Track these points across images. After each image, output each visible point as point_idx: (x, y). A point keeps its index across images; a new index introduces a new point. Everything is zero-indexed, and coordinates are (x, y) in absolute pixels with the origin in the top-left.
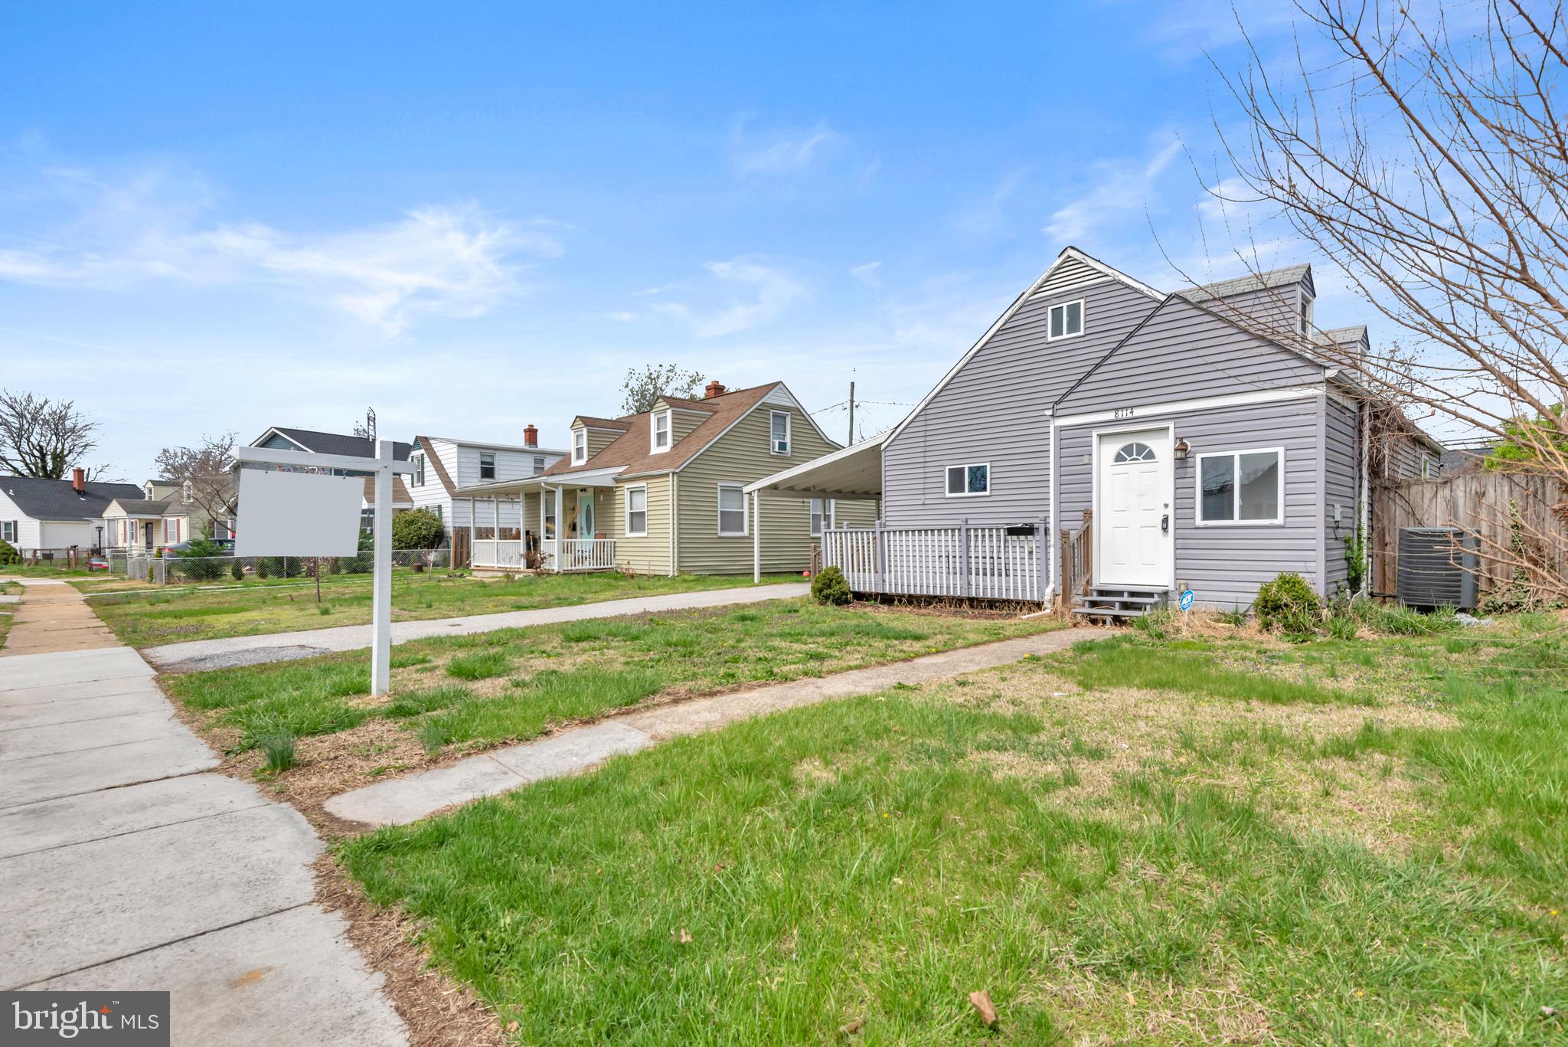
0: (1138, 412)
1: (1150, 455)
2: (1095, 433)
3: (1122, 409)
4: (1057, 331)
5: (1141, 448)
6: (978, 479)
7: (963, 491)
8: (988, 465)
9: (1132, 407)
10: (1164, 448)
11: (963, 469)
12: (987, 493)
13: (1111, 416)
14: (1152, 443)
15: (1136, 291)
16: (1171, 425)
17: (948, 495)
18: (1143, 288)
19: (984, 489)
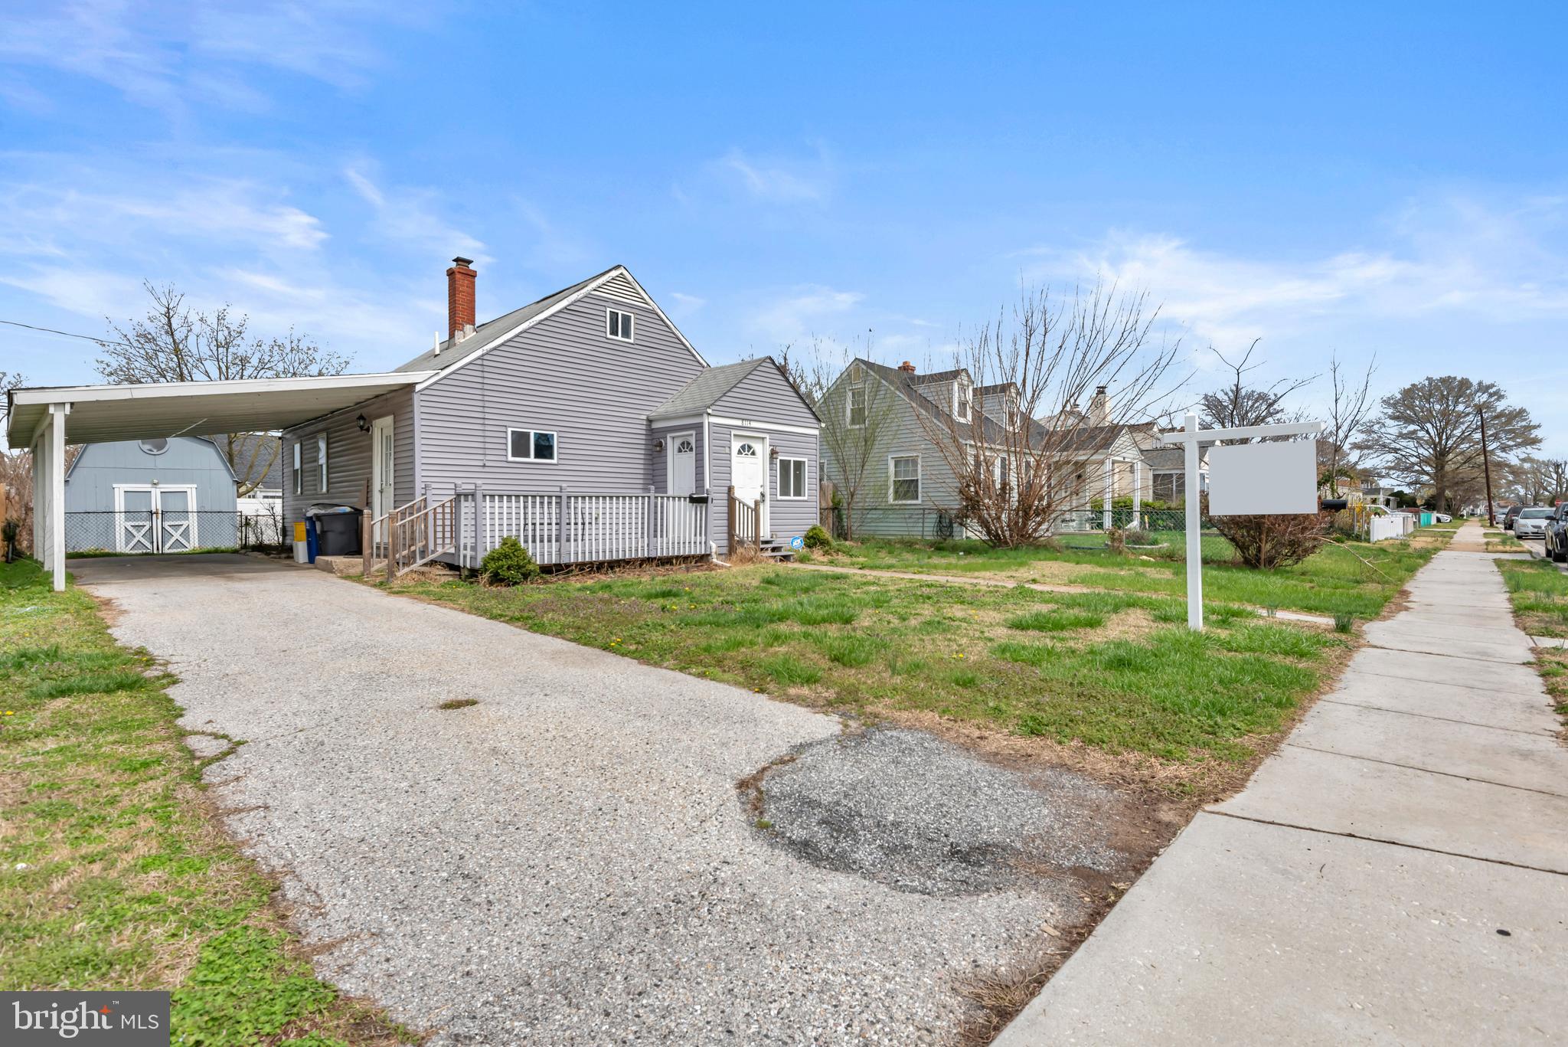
0: (754, 424)
1: (753, 453)
2: (733, 432)
3: (746, 420)
4: (614, 332)
5: (750, 447)
6: (544, 449)
7: (527, 455)
8: (555, 434)
9: (750, 420)
10: (762, 449)
11: (528, 434)
12: (555, 461)
13: (739, 423)
14: (757, 447)
15: (668, 326)
16: (767, 436)
17: (510, 458)
18: (672, 326)
19: (551, 457)
